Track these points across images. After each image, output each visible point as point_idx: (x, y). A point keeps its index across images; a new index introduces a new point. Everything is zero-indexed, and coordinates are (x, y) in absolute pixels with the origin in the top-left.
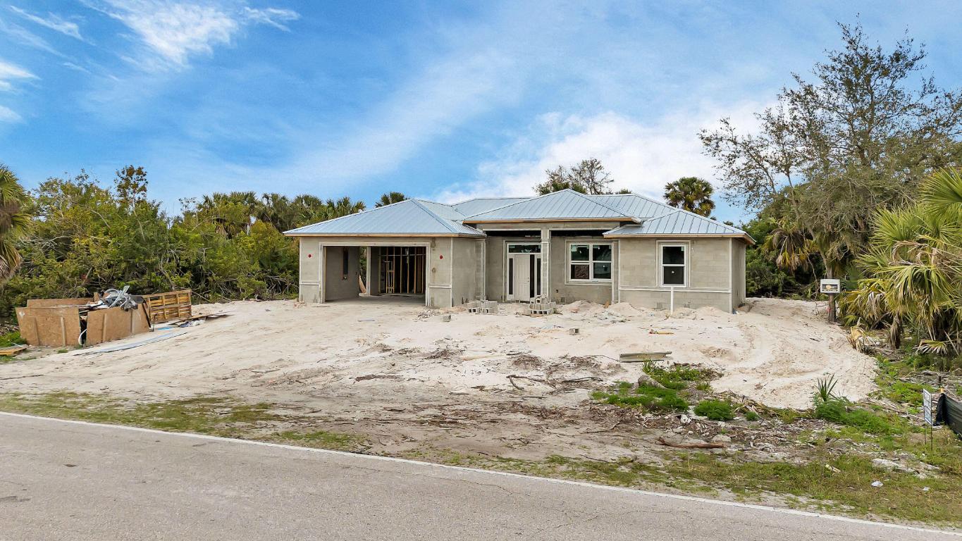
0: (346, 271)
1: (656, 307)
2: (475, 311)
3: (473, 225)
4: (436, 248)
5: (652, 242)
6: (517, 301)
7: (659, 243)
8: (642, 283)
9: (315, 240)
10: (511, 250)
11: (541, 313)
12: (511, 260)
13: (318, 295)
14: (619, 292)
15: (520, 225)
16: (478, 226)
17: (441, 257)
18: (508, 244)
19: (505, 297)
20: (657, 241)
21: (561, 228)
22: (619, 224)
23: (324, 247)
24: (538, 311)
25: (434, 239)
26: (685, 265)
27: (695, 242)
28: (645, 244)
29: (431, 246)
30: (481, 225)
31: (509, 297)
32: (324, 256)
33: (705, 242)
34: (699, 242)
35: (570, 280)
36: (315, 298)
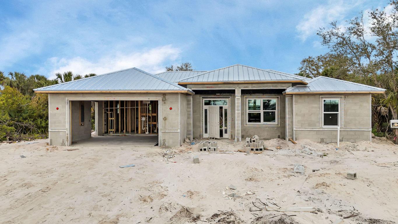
0: (83, 120)
1: (320, 141)
2: (205, 150)
3: (185, 86)
4: (166, 102)
5: (317, 96)
6: (213, 138)
7: (322, 98)
8: (309, 125)
9: (62, 96)
10: (206, 104)
11: (257, 150)
12: (206, 111)
13: (66, 139)
14: (294, 131)
15: (219, 85)
16: (188, 86)
17: (171, 109)
18: (204, 100)
19: (202, 135)
20: (320, 96)
21: (250, 88)
22: (291, 85)
23: (70, 101)
24: (255, 149)
25: (164, 94)
26: (339, 112)
27: (346, 97)
28: (312, 98)
29: (163, 100)
30: (191, 86)
31: (205, 136)
32: (70, 108)
33: (353, 97)
34: (350, 97)
35: (248, 123)
36: (63, 141)
